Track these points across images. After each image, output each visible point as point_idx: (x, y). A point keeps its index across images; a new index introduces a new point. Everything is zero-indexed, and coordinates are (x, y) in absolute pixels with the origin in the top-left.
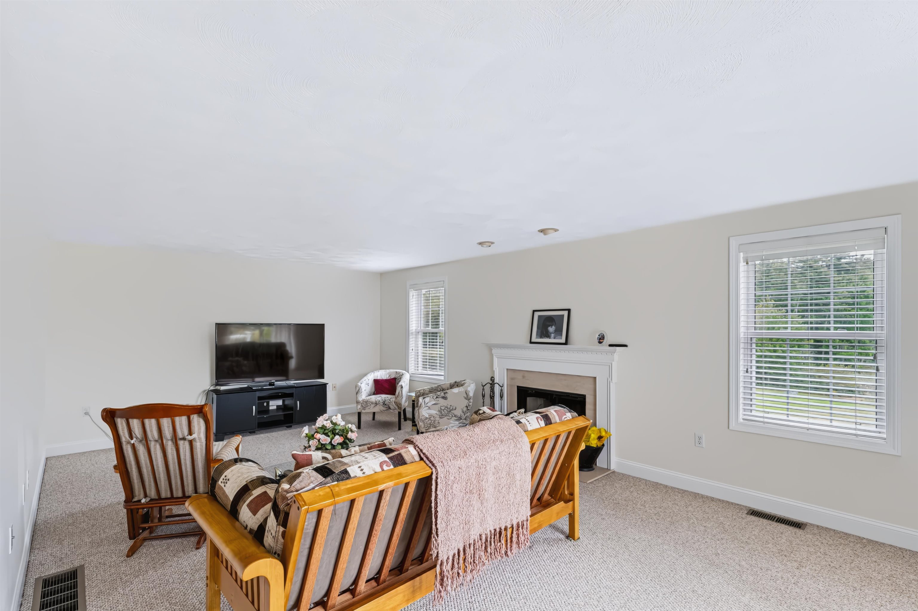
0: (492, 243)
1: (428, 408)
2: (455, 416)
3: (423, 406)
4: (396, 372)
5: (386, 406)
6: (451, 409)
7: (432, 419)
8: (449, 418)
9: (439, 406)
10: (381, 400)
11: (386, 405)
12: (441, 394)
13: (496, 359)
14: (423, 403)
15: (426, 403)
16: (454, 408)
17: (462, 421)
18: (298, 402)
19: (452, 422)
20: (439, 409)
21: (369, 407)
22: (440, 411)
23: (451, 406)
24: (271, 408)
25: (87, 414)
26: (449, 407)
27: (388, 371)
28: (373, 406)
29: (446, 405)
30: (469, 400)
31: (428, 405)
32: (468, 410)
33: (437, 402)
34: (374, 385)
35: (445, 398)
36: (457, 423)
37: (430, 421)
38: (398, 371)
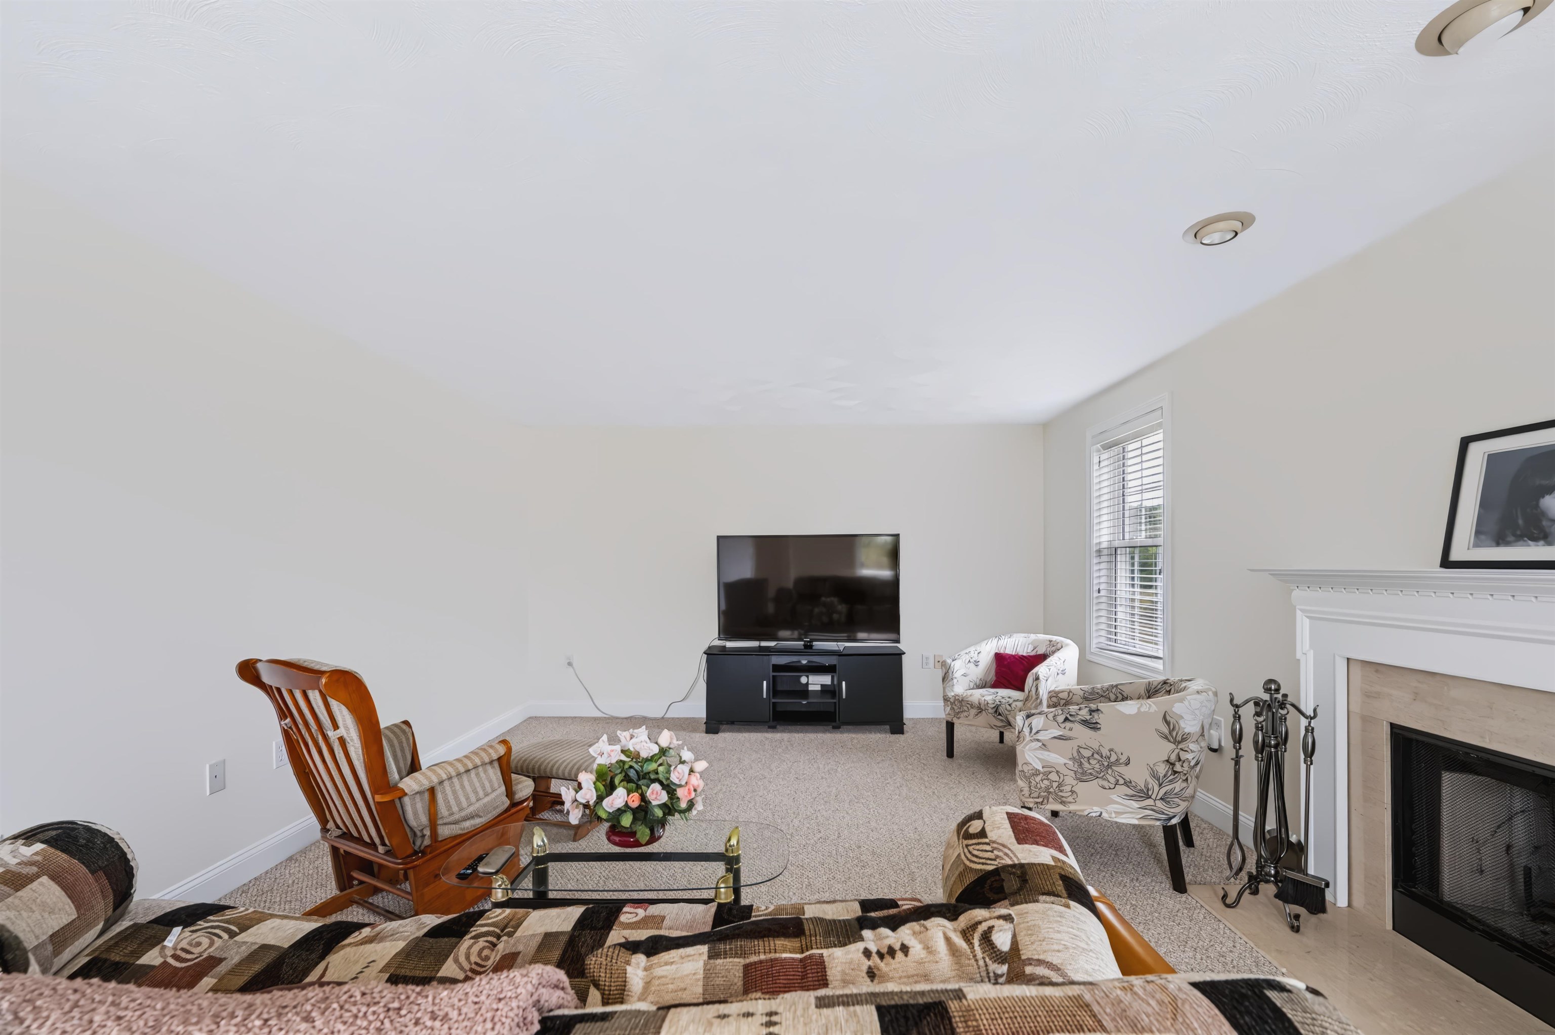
0: (1245, 220)
1: (1040, 744)
2: (1127, 783)
3: (1028, 738)
4: (1050, 641)
5: (1000, 717)
6: (1113, 759)
7: (1054, 776)
8: (1106, 784)
9: (1073, 744)
10: (990, 702)
11: (1000, 714)
12: (1081, 713)
13: (1307, 621)
14: (1026, 730)
15: (1034, 731)
16: (1123, 759)
17: (1149, 802)
18: (844, 683)
19: (1115, 797)
20: (1075, 754)
21: (966, 714)
22: (1078, 759)
23: (1111, 750)
24: (811, 688)
25: (570, 664)
26: (1105, 752)
27: (1033, 637)
28: (973, 712)
29: (1096, 746)
30: (1177, 742)
31: (1039, 736)
32: (1175, 772)
33: (1067, 733)
34: (994, 666)
35: (1092, 726)
36: (1136, 805)
37: (1046, 782)
38: (1054, 638)
